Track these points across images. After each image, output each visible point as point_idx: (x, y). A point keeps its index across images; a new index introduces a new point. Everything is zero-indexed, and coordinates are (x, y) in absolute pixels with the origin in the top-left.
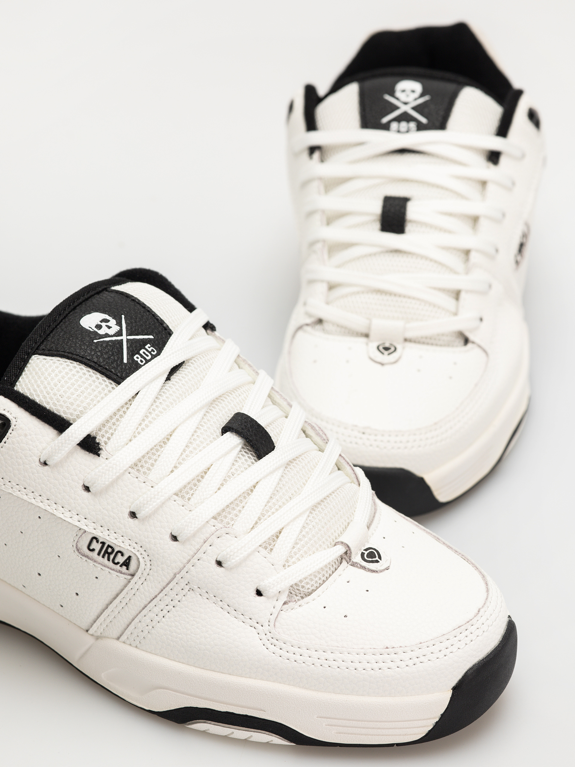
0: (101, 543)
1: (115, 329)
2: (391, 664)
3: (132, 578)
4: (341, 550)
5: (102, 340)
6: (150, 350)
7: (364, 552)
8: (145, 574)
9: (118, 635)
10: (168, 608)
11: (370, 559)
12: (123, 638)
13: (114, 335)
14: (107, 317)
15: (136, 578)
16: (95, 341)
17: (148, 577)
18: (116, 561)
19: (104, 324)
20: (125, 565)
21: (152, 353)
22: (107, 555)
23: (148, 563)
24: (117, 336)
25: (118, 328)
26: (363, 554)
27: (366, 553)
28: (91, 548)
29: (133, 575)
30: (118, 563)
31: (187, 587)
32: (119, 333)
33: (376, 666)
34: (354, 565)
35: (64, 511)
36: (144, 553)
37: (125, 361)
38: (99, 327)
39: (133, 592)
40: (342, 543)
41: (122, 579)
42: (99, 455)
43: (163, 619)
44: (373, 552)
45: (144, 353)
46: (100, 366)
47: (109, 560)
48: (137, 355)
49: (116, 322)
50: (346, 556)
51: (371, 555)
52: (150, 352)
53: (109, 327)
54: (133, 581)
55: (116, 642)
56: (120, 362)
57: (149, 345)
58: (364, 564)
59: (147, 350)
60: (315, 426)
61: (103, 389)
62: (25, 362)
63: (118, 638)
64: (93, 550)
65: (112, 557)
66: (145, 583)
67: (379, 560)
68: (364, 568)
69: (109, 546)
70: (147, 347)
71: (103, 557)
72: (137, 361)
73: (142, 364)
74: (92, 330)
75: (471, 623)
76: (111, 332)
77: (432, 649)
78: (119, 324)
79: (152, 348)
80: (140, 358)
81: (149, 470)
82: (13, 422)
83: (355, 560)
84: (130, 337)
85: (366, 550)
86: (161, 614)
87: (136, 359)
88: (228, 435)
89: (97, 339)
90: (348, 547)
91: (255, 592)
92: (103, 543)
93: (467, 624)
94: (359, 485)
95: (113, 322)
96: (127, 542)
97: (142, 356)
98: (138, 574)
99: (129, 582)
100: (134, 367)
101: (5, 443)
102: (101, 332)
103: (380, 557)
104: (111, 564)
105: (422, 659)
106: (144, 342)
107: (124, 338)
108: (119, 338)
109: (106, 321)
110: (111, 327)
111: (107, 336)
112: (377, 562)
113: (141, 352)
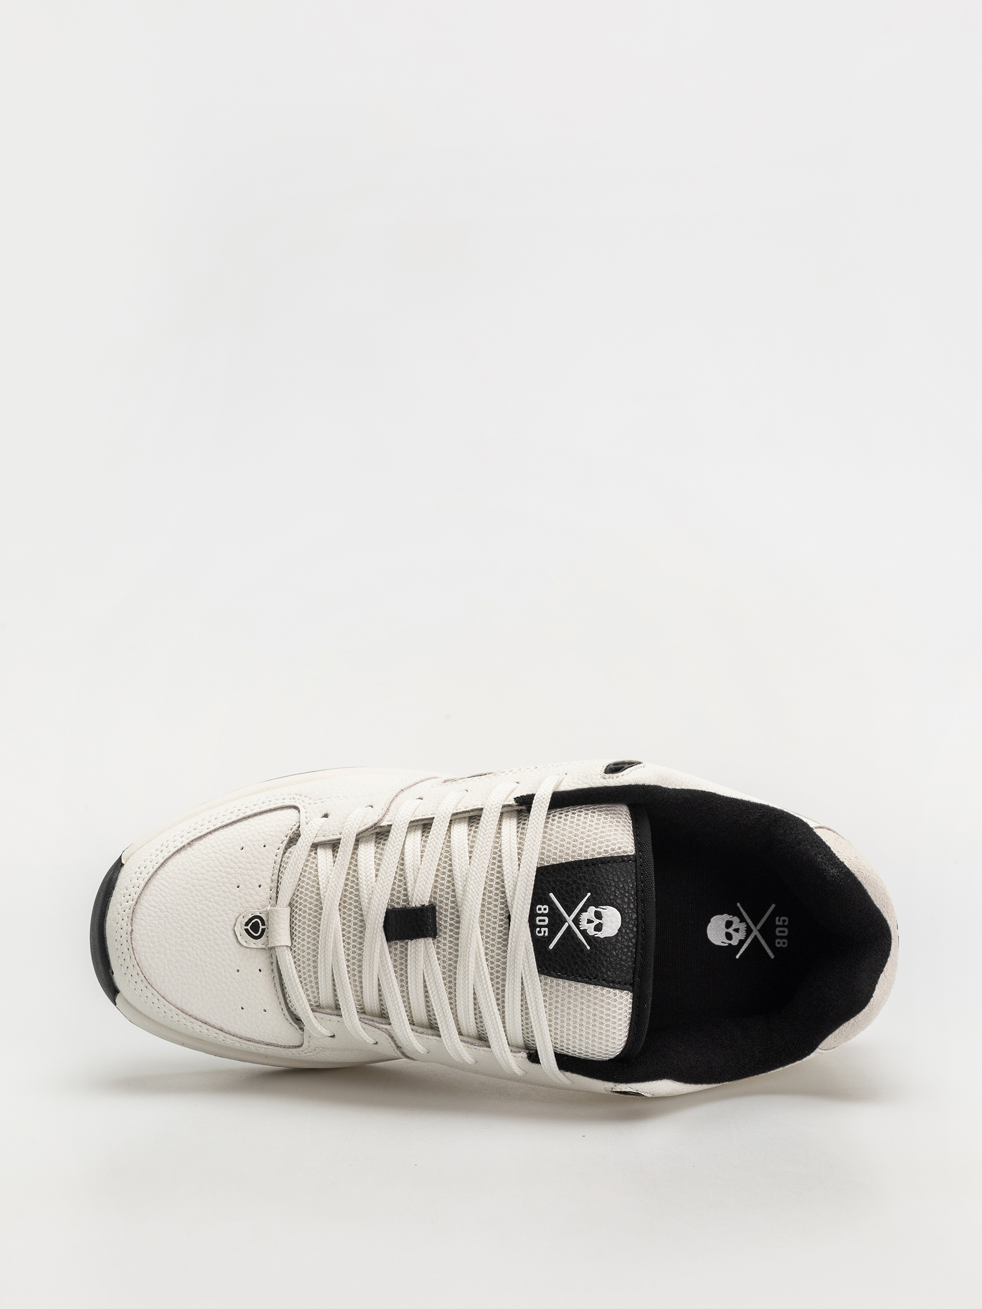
5: (586, 898)
7: (263, 927)
11: (253, 921)
13: (579, 914)
14: (601, 935)
16: (590, 893)
19: (597, 921)
24: (576, 916)
25: (582, 927)
26: (263, 924)
27: (261, 927)
32: (577, 921)
37: (552, 895)
44: (255, 933)
45: (544, 921)
48: (546, 911)
49: (589, 935)
51: (256, 928)
53: (590, 921)
56: (555, 889)
57: (547, 934)
58: (256, 912)
59: (544, 927)
61: (549, 852)
67: (246, 927)
68: (253, 908)
70: (547, 930)
72: (542, 905)
73: (537, 907)
74: (602, 907)
76: (585, 916)
78: (584, 933)
79: (543, 934)
80: (543, 911)
84: (566, 925)
85: (263, 930)
87: (544, 906)
89: (590, 896)
95: (591, 932)
97: (542, 915)
100: (539, 897)
102: (592, 910)
103: (247, 930)
106: (553, 934)
107: (570, 919)
108: (573, 916)
109: (598, 928)
110: (587, 923)
111: (584, 909)
112: (247, 924)
113: (546, 919)
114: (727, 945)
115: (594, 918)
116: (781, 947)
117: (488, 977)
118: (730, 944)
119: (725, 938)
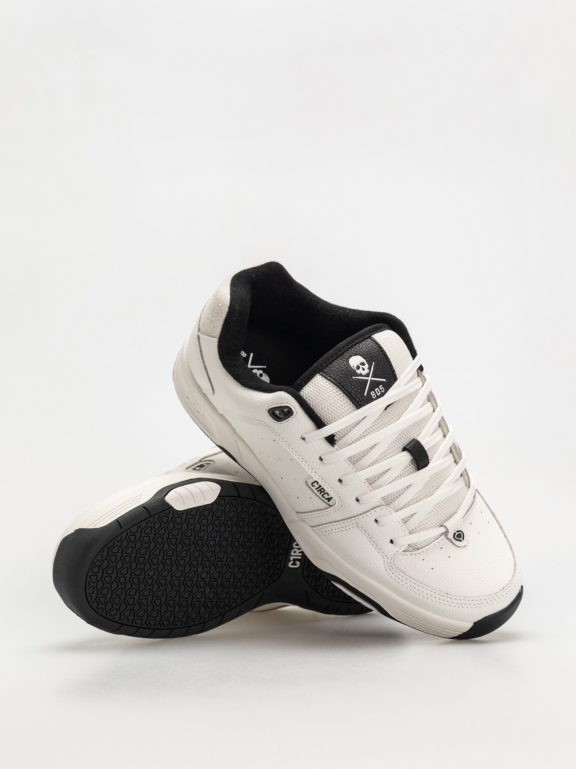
0: (319, 485)
1: (367, 371)
2: (446, 603)
3: (329, 508)
4: (443, 530)
5: (357, 377)
6: (381, 389)
7: (456, 532)
8: (336, 509)
9: (313, 525)
10: (342, 529)
11: (458, 539)
12: (314, 528)
13: (365, 376)
14: (365, 362)
15: (331, 508)
16: (353, 377)
17: (337, 511)
18: (324, 496)
19: (361, 366)
20: (328, 500)
21: (382, 391)
22: (320, 492)
23: (340, 505)
24: (366, 377)
25: (368, 371)
26: (455, 534)
27: (457, 533)
28: (313, 485)
29: (330, 506)
30: (324, 497)
31: (356, 525)
32: (368, 375)
33: (438, 601)
34: (447, 538)
35: (305, 464)
36: (339, 500)
37: (365, 394)
38: (358, 368)
39: (327, 513)
40: (446, 527)
41: (324, 505)
42: (333, 447)
43: (338, 533)
44: (461, 535)
45: (377, 390)
46: (351, 395)
47: (320, 494)
48: (373, 392)
49: (369, 366)
50: (446, 533)
51: (459, 536)
52: (380, 391)
53: (364, 369)
54: (329, 509)
55: (310, 528)
56: (362, 395)
57: (381, 386)
58: (454, 540)
59: (379, 389)
60: (457, 447)
61: (348, 410)
62: (312, 376)
63: (312, 527)
64: (314, 486)
65: (322, 493)
66: (335, 513)
67: (462, 540)
68: (453, 543)
69: (323, 488)
70: (380, 387)
71: (318, 491)
72: (372, 395)
73: (374, 398)
74: (354, 369)
75: (496, 594)
76: (364, 373)
77: (470, 602)
78: (370, 369)
79: (382, 388)
80: (374, 394)
81: (357, 460)
82: (295, 414)
83: (449, 537)
84: (372, 379)
85: (457, 532)
86: (338, 530)
87: (372, 394)
88: (405, 453)
89: (354, 376)
90: (448, 530)
91: (390, 541)
92: (320, 486)
93: (494, 594)
94: (469, 487)
95: (367, 366)
96: (333, 492)
97: (375, 393)
98: (333, 507)
99: (327, 508)
100: (369, 400)
101: (287, 421)
102: (358, 372)
103: (463, 539)
104: (320, 496)
105: (464, 605)
106: (380, 383)
107: (369, 379)
108: (367, 378)
109: (363, 364)
110: (365, 370)
111: (361, 375)
112: (461, 541)
113: (376, 390)
114: (265, 374)
115: (361, 368)
116: (245, 353)
117: (412, 404)
118: (264, 373)
119: (263, 376)
